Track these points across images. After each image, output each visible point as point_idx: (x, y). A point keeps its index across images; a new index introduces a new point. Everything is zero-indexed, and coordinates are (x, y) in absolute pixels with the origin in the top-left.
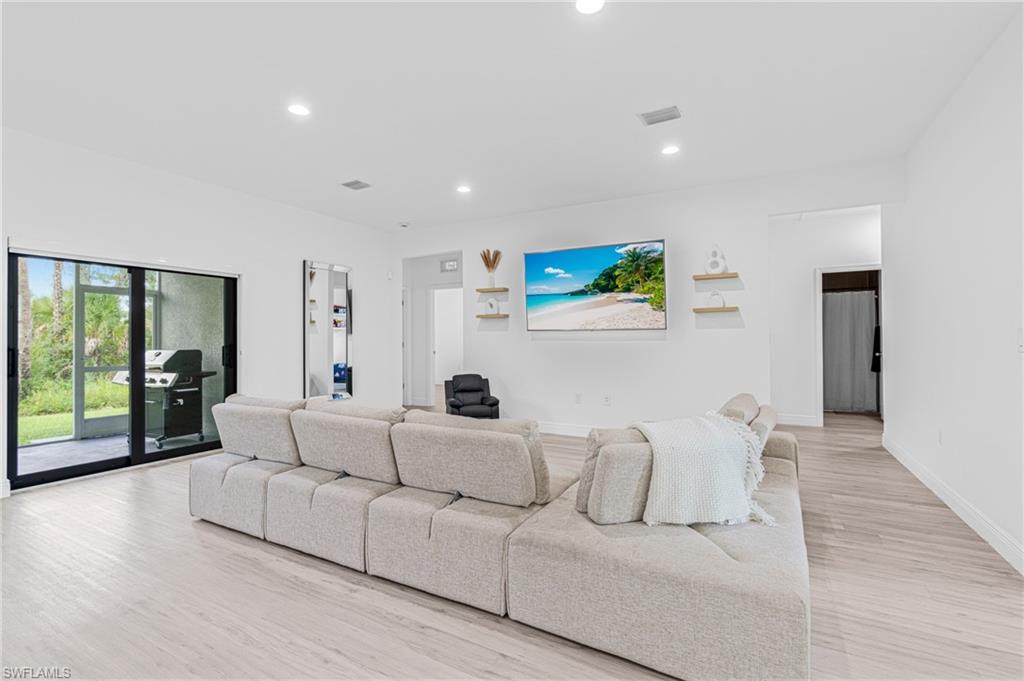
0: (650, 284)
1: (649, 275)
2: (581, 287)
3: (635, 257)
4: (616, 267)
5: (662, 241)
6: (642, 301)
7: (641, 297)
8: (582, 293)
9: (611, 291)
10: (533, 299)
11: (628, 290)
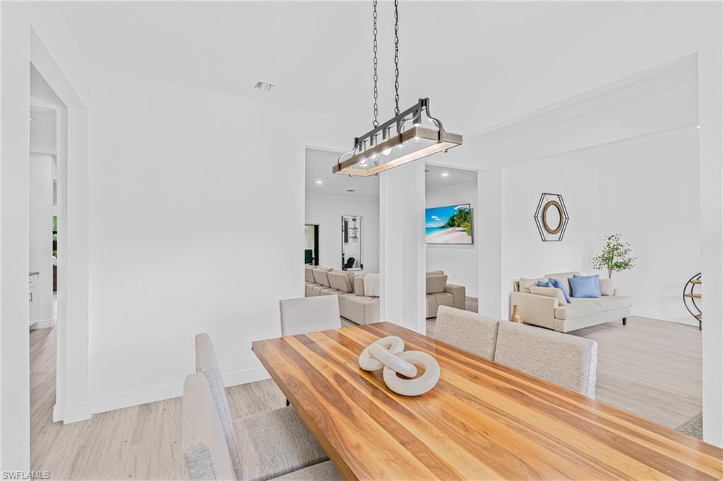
0: (466, 223)
1: (465, 219)
2: (443, 224)
3: (460, 211)
4: (455, 216)
5: (469, 204)
6: (464, 231)
7: (464, 229)
8: (443, 227)
9: (453, 226)
10: (428, 230)
11: (459, 226)
